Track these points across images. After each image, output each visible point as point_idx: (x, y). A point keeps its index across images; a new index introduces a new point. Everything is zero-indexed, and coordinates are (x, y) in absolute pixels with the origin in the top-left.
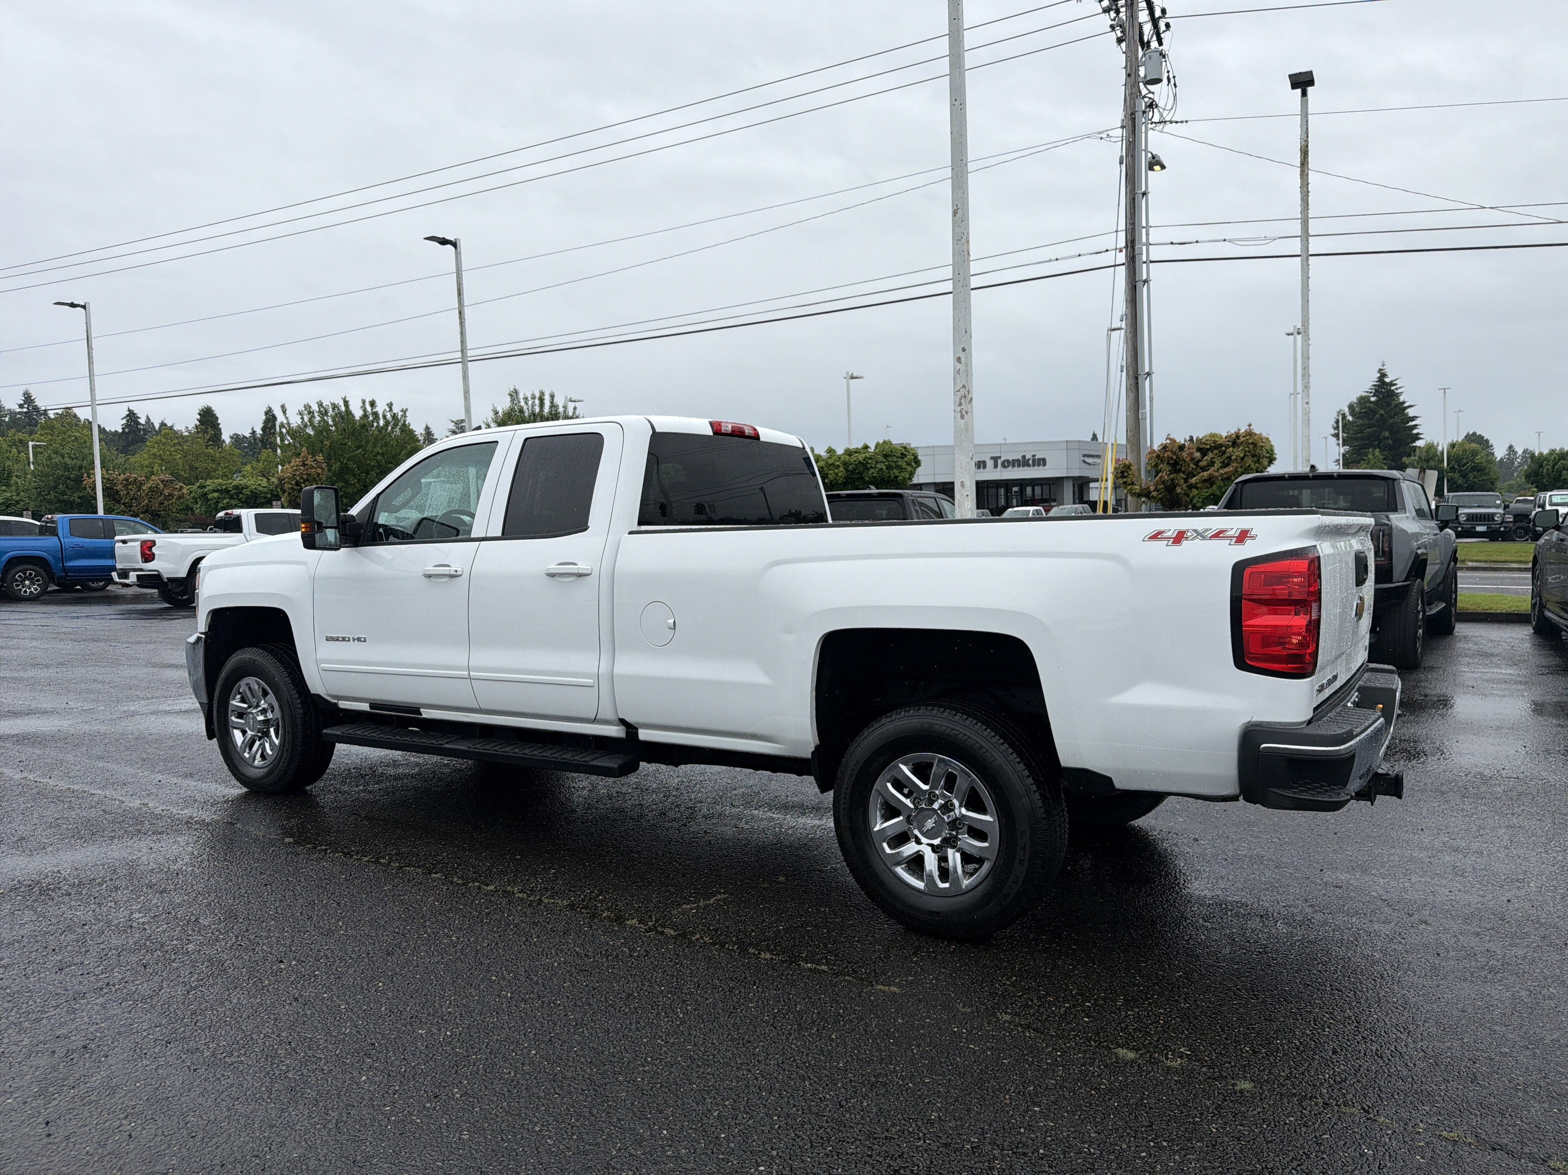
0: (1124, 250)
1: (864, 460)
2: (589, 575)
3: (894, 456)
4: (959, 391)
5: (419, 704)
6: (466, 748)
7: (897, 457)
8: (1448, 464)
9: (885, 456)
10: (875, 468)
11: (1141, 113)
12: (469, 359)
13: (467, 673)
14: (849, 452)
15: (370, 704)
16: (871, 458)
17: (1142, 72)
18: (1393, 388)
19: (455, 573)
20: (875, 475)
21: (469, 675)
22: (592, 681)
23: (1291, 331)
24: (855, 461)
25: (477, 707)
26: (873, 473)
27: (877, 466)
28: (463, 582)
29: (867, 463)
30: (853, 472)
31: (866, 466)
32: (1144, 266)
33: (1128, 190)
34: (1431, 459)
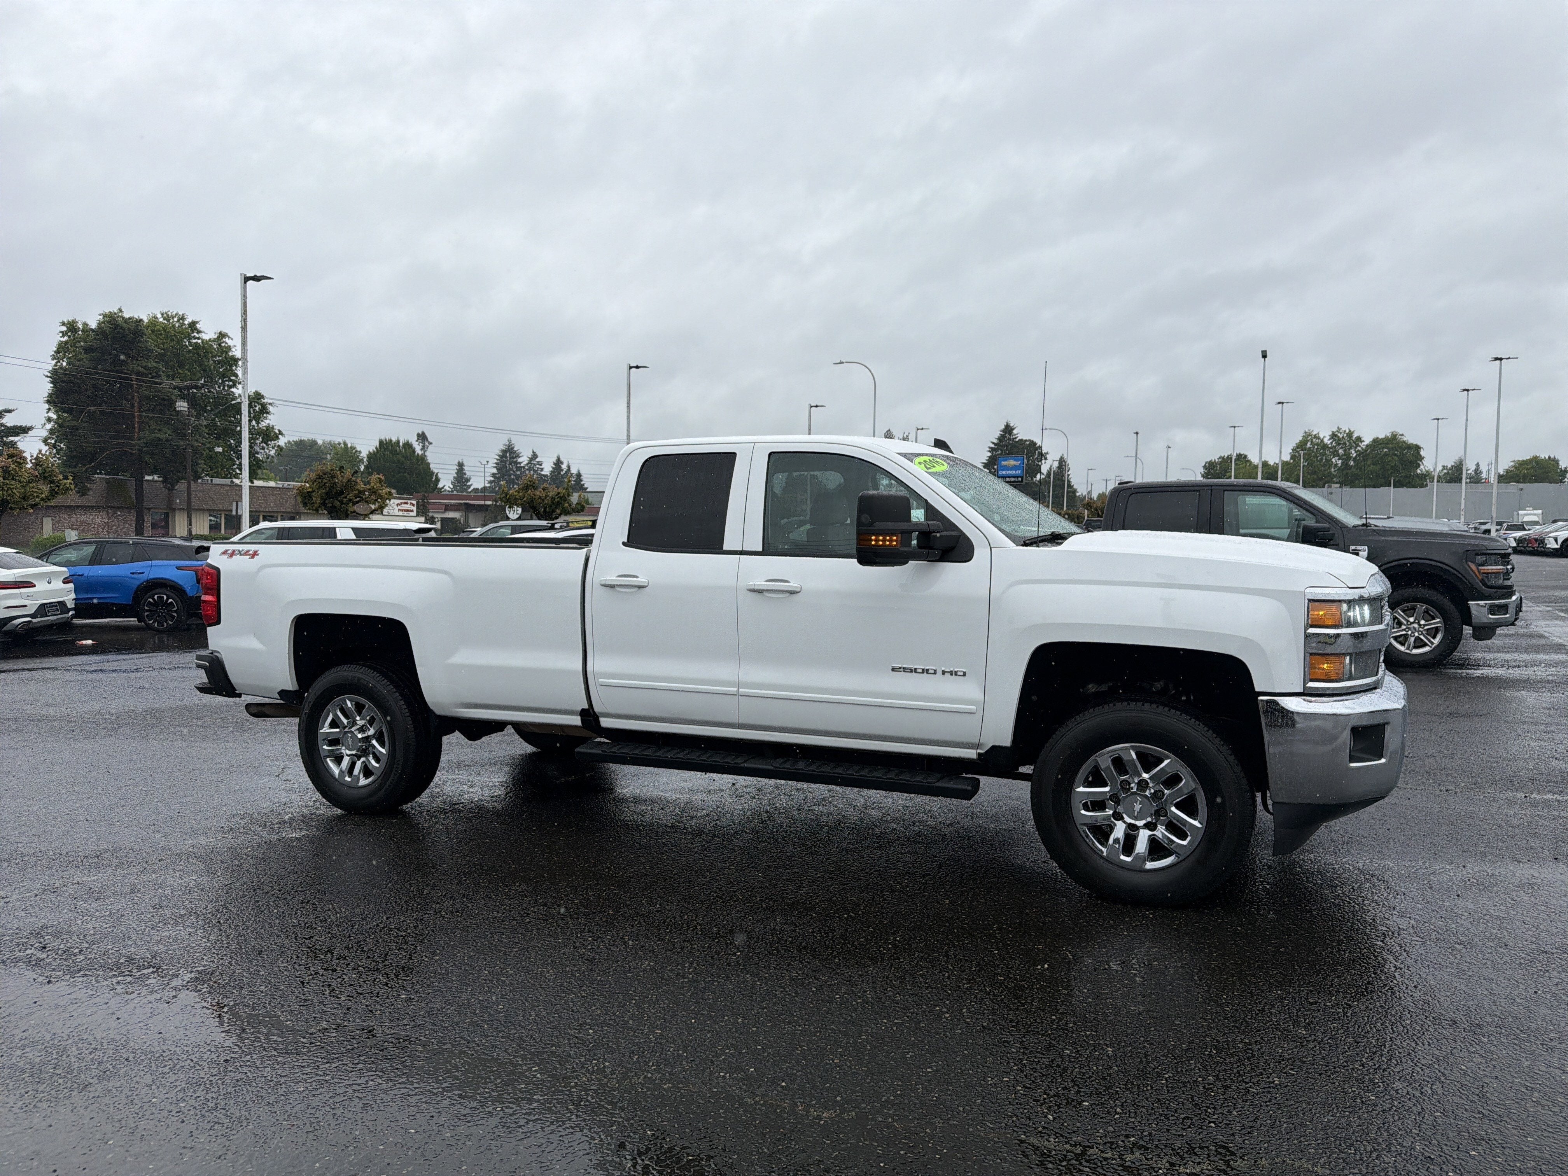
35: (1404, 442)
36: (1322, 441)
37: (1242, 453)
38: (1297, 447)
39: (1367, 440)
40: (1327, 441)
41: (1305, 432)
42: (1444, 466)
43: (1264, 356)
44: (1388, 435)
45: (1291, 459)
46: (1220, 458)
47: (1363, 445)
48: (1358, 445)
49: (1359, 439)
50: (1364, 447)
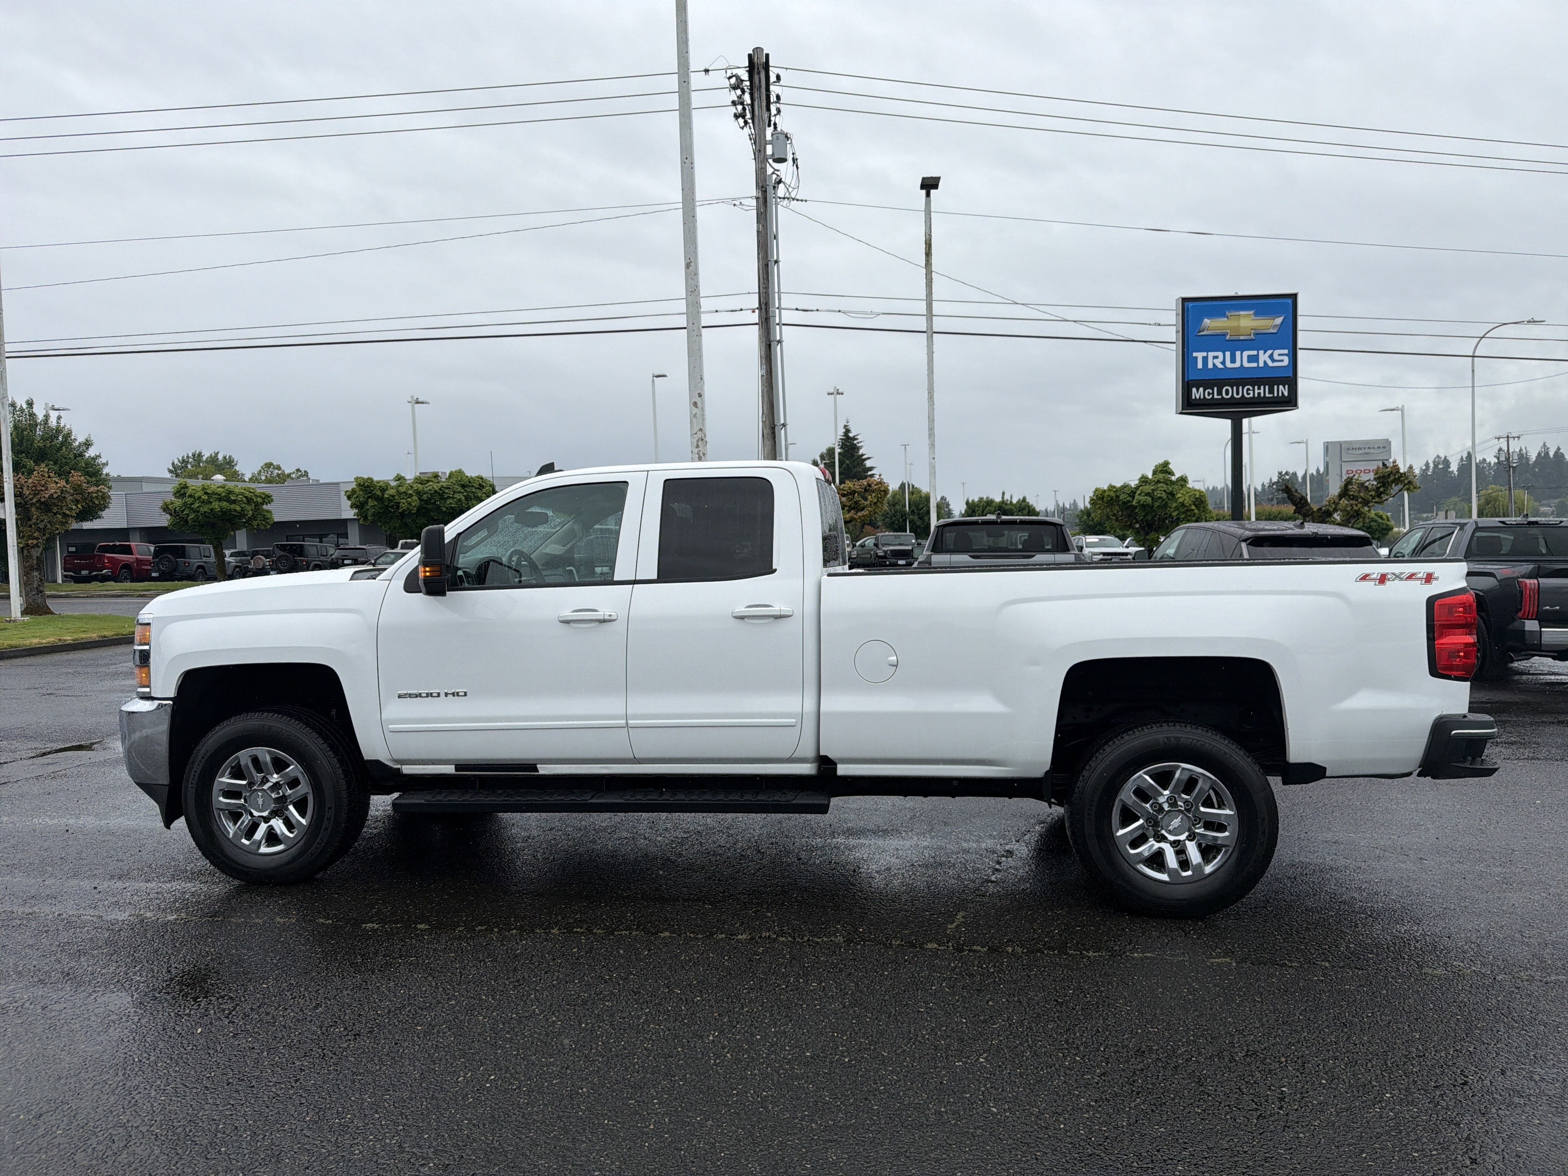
0: (757, 311)
1: (440, 489)
2: (791, 616)
3: (473, 486)
4: (696, 433)
5: (536, 760)
6: (623, 801)
7: (476, 488)
8: (909, 508)
9: (463, 486)
10: (453, 498)
11: (772, 187)
12: (7, 355)
13: (624, 722)
14: (419, 480)
15: (456, 765)
16: (448, 488)
17: (769, 150)
18: (855, 442)
19: (608, 618)
20: (453, 506)
21: (627, 723)
22: (795, 720)
23: (832, 391)
24: (430, 490)
25: (631, 756)
26: (451, 503)
27: (455, 496)
28: (619, 627)
29: (444, 492)
30: (427, 502)
31: (442, 496)
32: (778, 327)
33: (760, 256)
34: (896, 503)
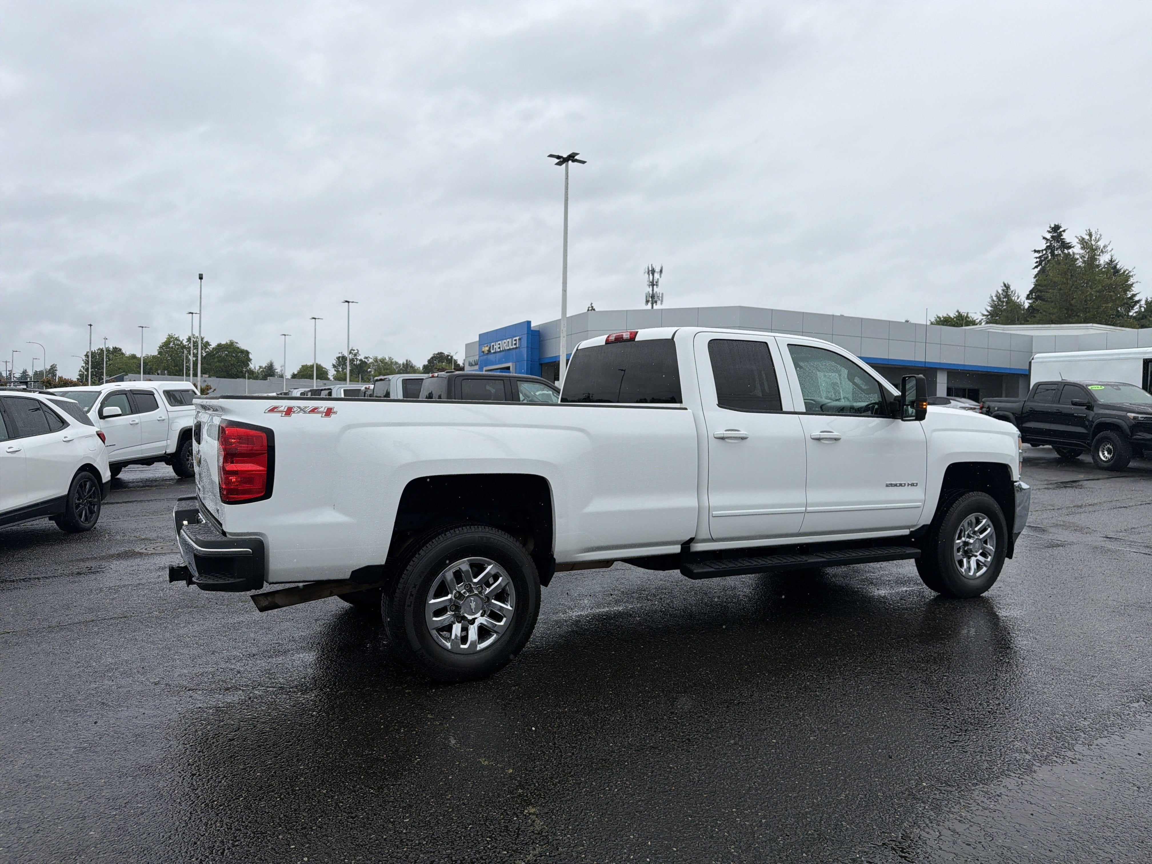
35: (238, 348)
36: (182, 342)
37: (117, 347)
38: (163, 346)
39: (213, 344)
40: (185, 343)
41: (169, 335)
42: (260, 367)
43: (201, 278)
44: (228, 342)
45: (158, 354)
46: (99, 349)
47: (211, 348)
48: (206, 348)
49: (207, 344)
50: (211, 349)
